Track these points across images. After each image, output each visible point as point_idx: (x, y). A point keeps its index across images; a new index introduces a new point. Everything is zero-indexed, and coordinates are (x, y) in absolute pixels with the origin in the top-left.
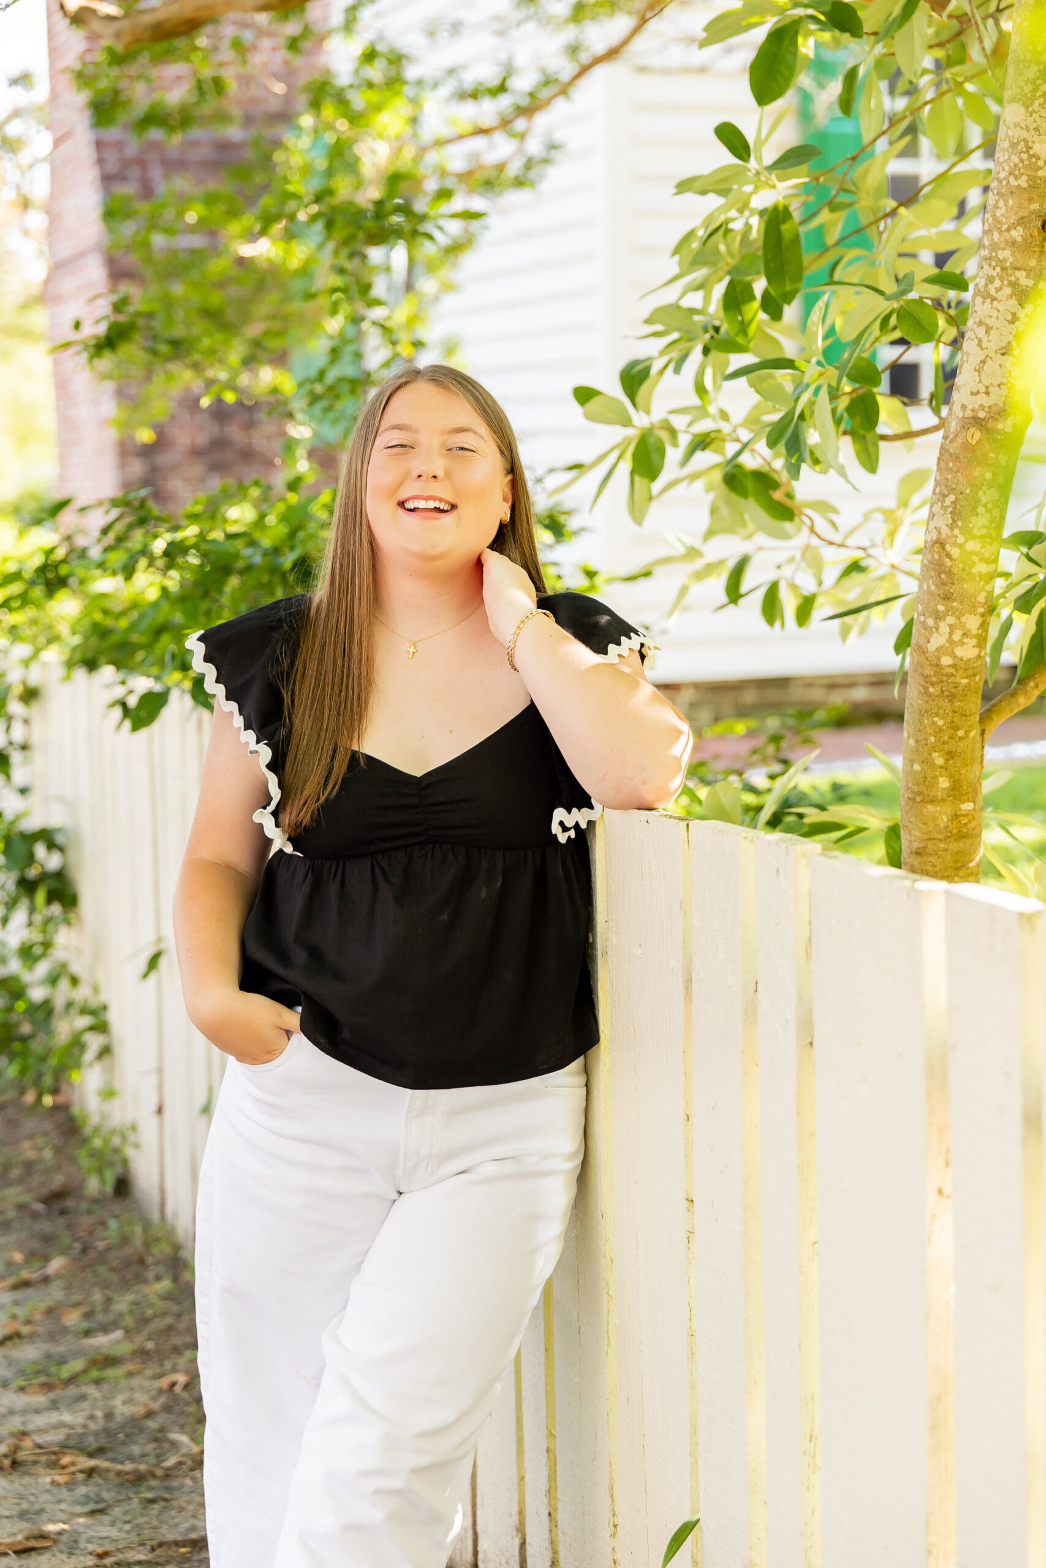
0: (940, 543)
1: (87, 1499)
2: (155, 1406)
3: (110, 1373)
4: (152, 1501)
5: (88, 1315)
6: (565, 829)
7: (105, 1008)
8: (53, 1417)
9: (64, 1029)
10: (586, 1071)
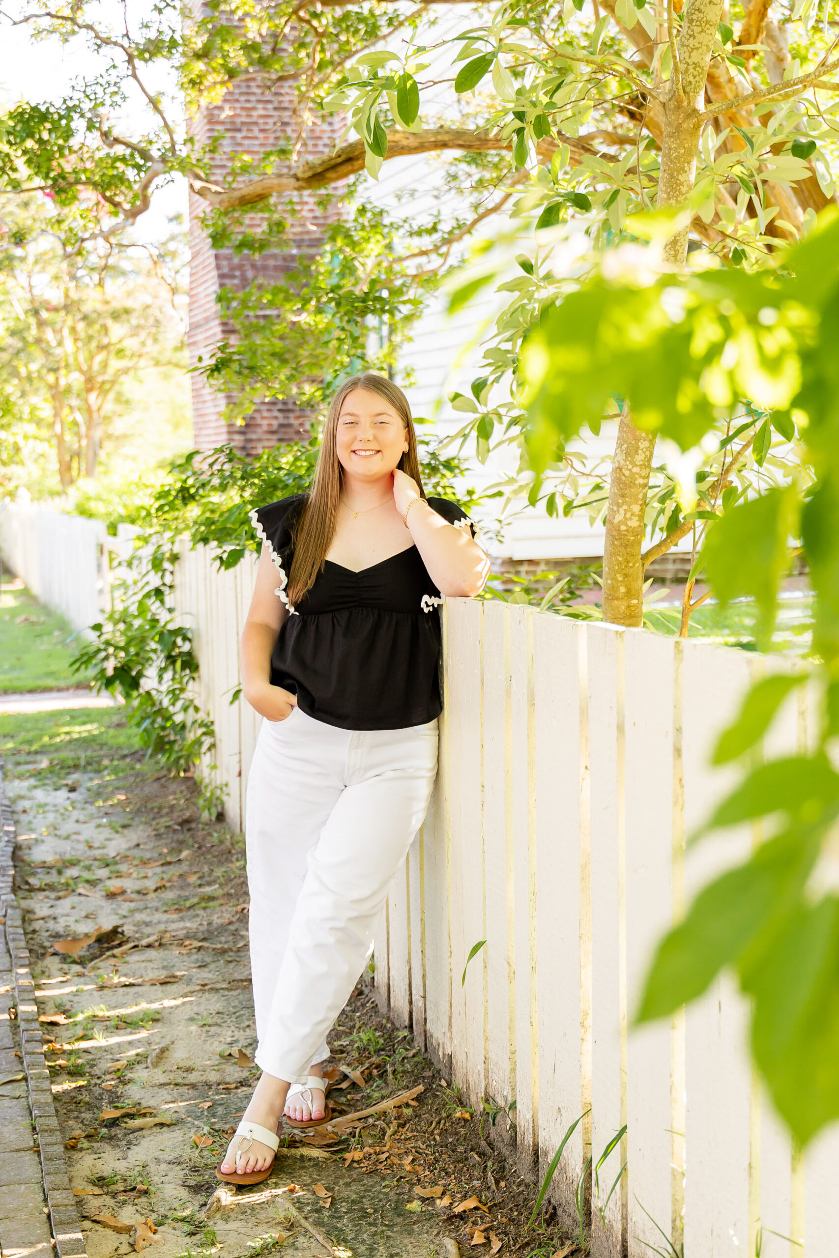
0: (620, 468)
1: (197, 961)
2: (234, 919)
3: (211, 904)
4: (230, 962)
5: (200, 878)
6: (428, 606)
7: (212, 723)
8: (181, 925)
9: (191, 736)
10: (439, 728)
